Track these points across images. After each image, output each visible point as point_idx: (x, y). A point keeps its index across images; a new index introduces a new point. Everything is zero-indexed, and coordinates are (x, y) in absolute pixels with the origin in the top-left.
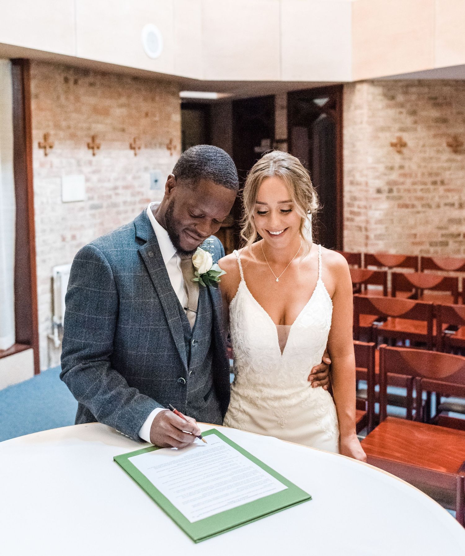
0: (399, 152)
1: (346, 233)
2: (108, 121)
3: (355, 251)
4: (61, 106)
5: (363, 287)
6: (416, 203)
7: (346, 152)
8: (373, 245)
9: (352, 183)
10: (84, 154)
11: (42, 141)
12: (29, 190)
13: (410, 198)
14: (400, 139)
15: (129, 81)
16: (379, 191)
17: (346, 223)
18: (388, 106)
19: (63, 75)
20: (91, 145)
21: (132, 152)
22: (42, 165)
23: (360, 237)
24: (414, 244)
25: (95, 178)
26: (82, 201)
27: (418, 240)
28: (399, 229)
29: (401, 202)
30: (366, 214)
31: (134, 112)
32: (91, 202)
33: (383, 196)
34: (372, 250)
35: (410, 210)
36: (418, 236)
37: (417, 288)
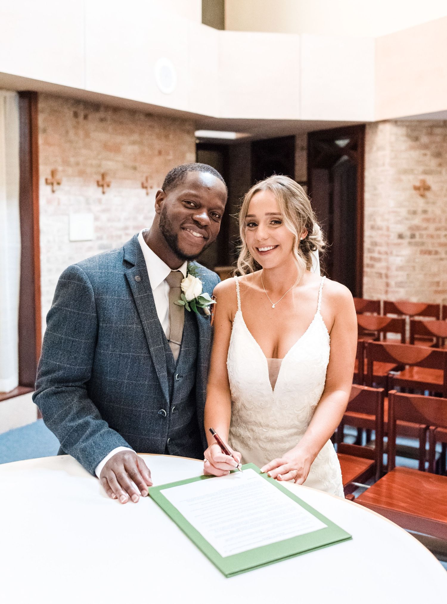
0: (422, 196)
1: (366, 280)
2: (120, 158)
3: (375, 299)
4: (71, 142)
5: (382, 335)
6: (439, 249)
7: (367, 196)
8: (394, 292)
9: (373, 228)
10: (94, 191)
11: (50, 177)
12: (35, 227)
13: (433, 244)
14: (423, 182)
15: (142, 117)
16: (401, 236)
17: (366, 269)
18: (412, 148)
19: (73, 109)
20: (101, 183)
21: (144, 191)
22: (49, 202)
23: (380, 284)
24: (437, 292)
25: (104, 217)
26: (90, 240)
27: (440, 288)
28: (421, 277)
29: (423, 248)
30: (387, 261)
31: (147, 150)
32: (100, 242)
33: (405, 241)
34: (392, 298)
35: (433, 257)
36: (441, 284)
37: (438, 338)
